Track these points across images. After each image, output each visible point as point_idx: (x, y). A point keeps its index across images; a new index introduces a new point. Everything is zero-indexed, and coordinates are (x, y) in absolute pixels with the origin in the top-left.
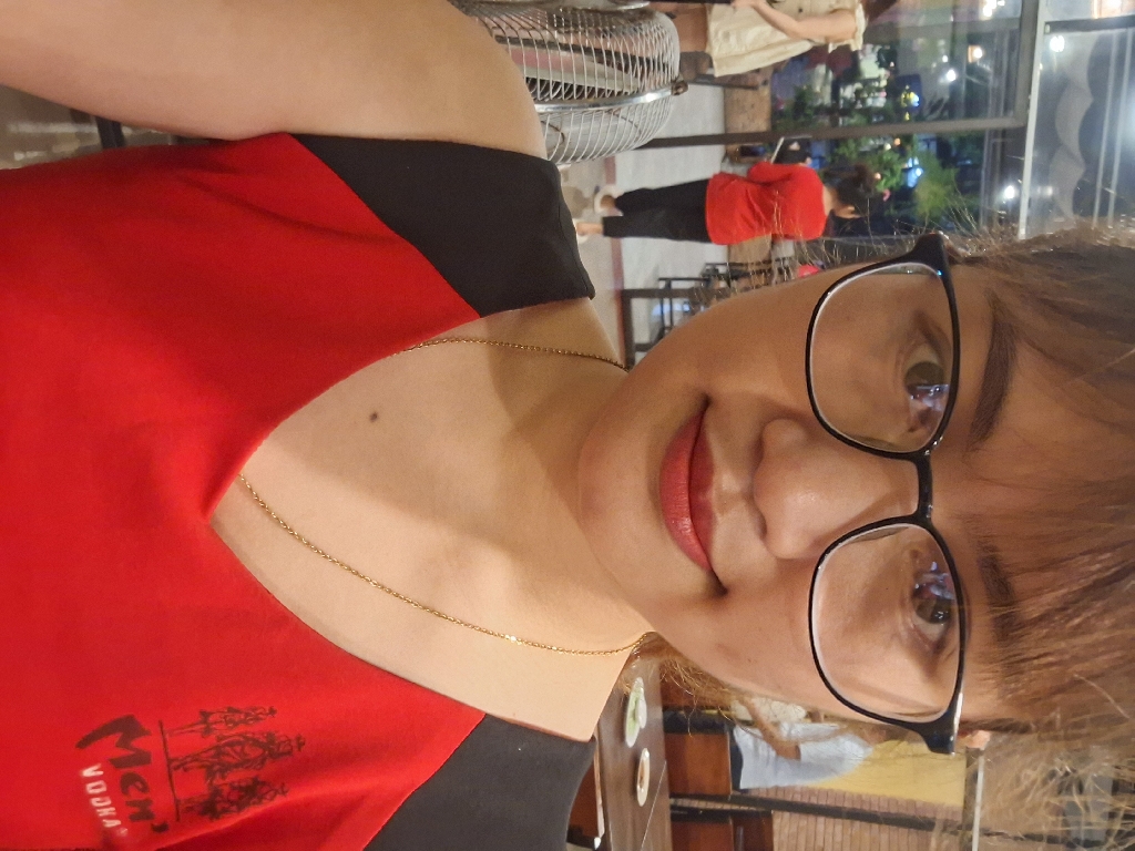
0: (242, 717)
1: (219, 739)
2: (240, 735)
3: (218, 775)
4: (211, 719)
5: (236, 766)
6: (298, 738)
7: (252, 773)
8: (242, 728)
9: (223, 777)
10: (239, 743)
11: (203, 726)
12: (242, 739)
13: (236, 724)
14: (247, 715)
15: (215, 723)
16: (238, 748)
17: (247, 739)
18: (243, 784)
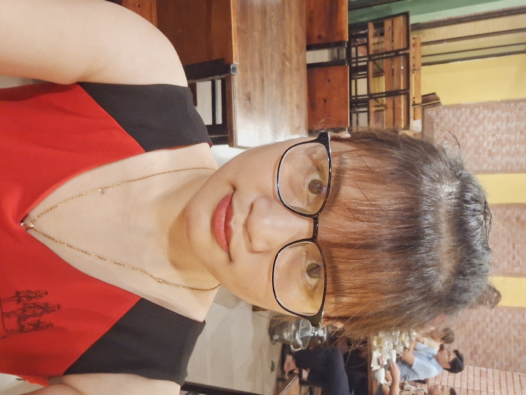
0: (34, 294)
1: (25, 305)
2: (34, 304)
3: (22, 320)
4: (20, 296)
5: (32, 316)
6: (58, 305)
7: (38, 318)
8: (33, 301)
9: (25, 320)
10: (32, 307)
11: (17, 298)
12: (34, 305)
13: (31, 298)
14: (36, 294)
15: (23, 297)
16: (32, 309)
17: (37, 305)
18: (34, 323)
